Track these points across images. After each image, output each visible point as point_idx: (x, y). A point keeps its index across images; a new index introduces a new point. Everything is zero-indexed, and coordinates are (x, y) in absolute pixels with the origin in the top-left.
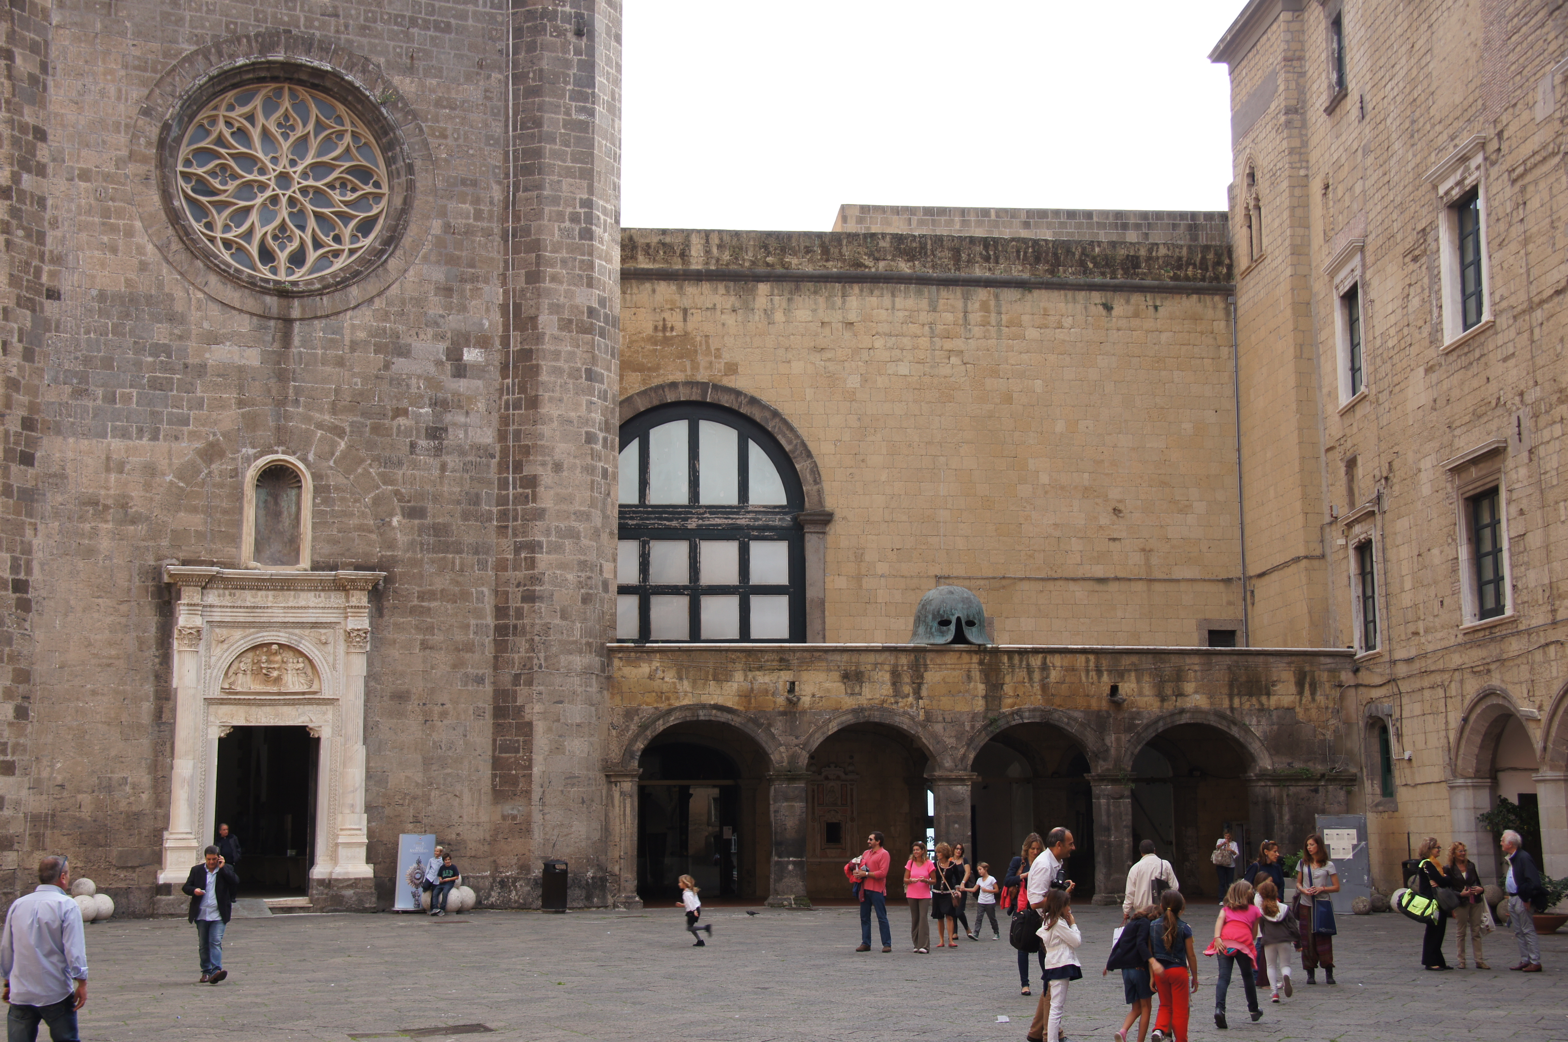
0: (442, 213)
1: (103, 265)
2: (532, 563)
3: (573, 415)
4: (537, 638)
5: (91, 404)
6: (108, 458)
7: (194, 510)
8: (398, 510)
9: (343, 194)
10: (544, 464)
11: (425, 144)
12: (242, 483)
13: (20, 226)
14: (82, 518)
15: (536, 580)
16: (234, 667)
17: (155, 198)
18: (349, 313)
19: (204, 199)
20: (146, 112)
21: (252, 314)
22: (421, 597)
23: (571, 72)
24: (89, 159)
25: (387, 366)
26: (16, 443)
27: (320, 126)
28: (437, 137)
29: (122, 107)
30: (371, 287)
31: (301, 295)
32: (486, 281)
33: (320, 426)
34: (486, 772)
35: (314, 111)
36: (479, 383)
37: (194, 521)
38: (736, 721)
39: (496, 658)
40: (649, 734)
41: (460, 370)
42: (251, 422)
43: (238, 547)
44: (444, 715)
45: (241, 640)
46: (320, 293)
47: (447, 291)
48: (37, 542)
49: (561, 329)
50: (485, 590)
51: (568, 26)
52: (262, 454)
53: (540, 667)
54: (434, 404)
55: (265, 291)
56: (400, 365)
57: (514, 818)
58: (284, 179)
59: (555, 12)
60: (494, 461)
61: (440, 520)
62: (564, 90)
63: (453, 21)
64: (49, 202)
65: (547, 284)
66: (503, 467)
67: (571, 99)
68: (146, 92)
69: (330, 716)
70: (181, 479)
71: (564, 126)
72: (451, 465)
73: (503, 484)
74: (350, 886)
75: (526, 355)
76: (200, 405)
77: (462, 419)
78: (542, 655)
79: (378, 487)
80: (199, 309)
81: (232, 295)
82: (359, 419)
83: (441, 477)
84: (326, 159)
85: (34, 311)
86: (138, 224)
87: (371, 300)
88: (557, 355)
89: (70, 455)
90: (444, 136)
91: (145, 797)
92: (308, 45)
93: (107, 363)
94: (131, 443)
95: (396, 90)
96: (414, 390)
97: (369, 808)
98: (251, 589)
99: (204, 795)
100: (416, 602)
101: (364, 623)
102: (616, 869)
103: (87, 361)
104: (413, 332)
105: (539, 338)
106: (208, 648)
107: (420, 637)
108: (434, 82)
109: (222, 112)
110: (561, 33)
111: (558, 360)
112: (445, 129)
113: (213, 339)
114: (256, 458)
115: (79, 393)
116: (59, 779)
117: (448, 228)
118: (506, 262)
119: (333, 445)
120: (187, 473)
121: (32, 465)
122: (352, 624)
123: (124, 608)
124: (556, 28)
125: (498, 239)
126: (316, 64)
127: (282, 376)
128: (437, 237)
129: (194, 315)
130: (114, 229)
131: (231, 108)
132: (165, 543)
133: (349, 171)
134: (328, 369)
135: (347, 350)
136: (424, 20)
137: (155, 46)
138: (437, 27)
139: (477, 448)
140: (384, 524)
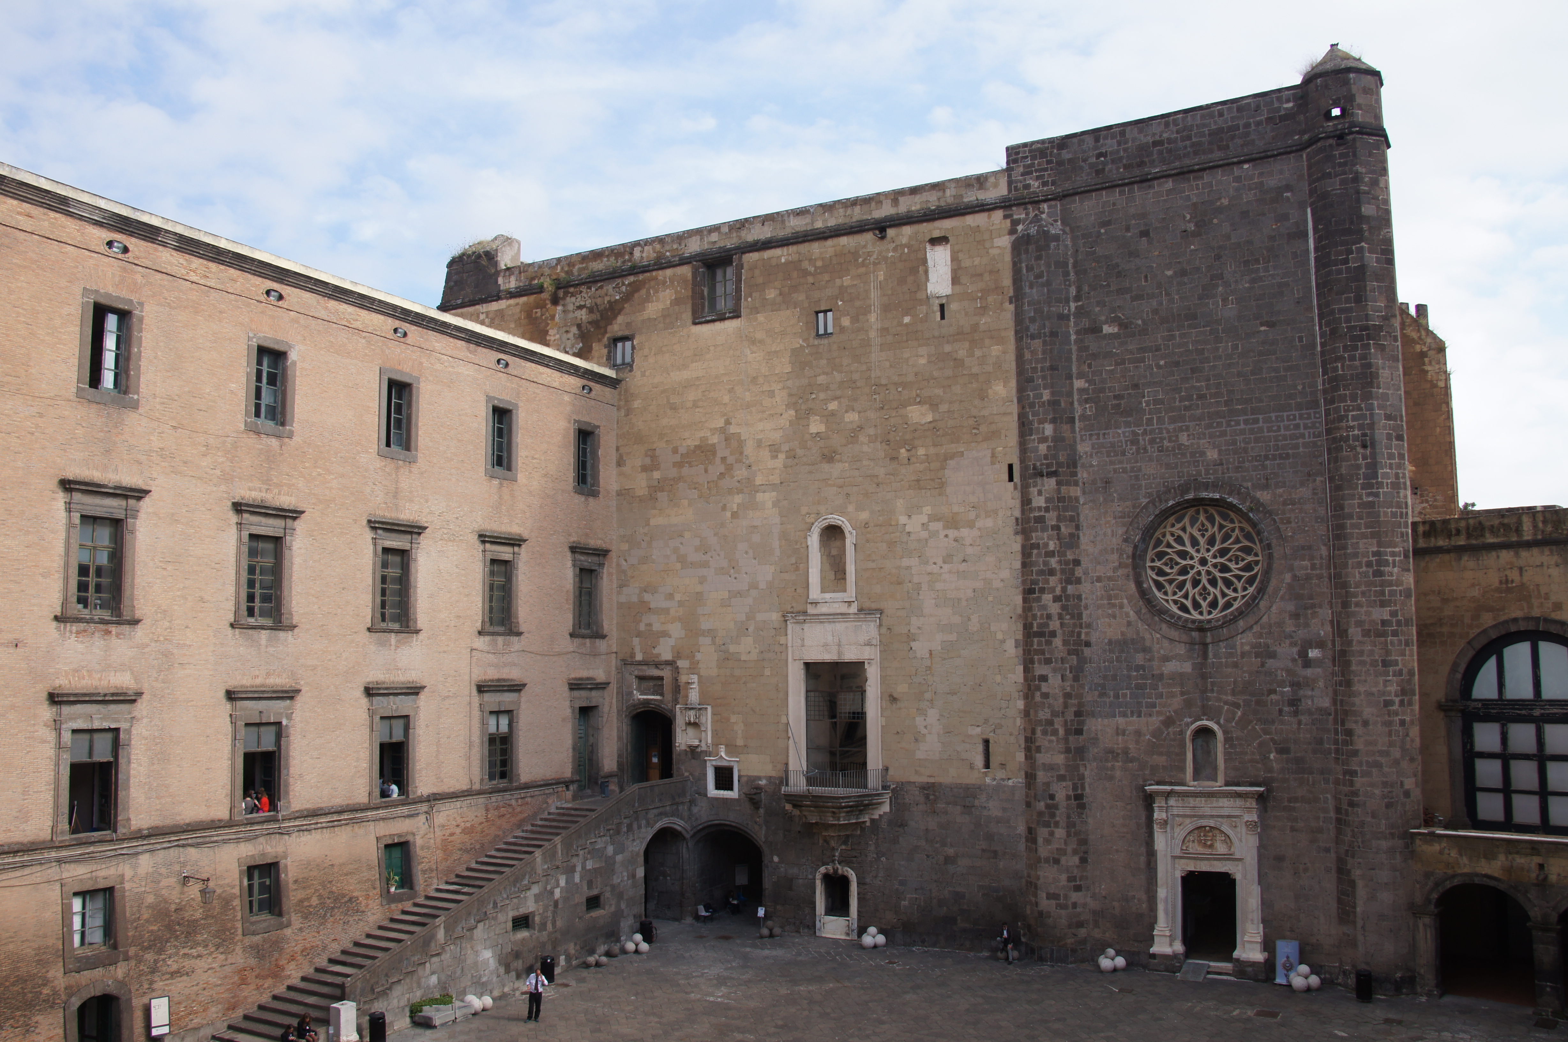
0: (1291, 569)
1: (1110, 626)
2: (1352, 784)
3: (1374, 690)
4: (1356, 830)
5: (1108, 700)
6: (1117, 728)
7: (1161, 754)
8: (1273, 750)
9: (1237, 563)
10: (1356, 722)
11: (1278, 529)
12: (1185, 738)
13: (1068, 614)
14: (1107, 760)
15: (1355, 793)
16: (1187, 839)
17: (1132, 586)
18: (1239, 636)
19: (1161, 579)
20: (1126, 540)
21: (1186, 643)
22: (1290, 800)
23: (1361, 472)
24: (1101, 571)
25: (1263, 665)
26: (1072, 725)
27: (1221, 527)
28: (1285, 524)
29: (1114, 540)
30: (1251, 620)
31: (1210, 629)
32: (1321, 607)
33: (1226, 703)
34: (1334, 905)
35: (1217, 518)
36: (1319, 670)
37: (1161, 760)
38: (1501, 887)
39: (1337, 837)
40: (1441, 889)
41: (1308, 663)
42: (1188, 704)
43: (1185, 774)
44: (1306, 870)
45: (1189, 825)
46: (1221, 627)
47: (1296, 616)
48: (1087, 773)
49: (1363, 636)
50: (1329, 796)
51: (1357, 443)
52: (1195, 721)
53: (1359, 847)
54: (1292, 685)
55: (1191, 630)
56: (1271, 663)
57: (1349, 936)
58: (1203, 562)
59: (1348, 436)
60: (1331, 717)
61: (1299, 755)
62: (1357, 484)
63: (1290, 452)
64: (1083, 596)
65: (1353, 609)
66: (1335, 722)
67: (1362, 489)
68: (1125, 529)
69: (1240, 867)
70: (1154, 737)
71: (1359, 507)
72: (1304, 721)
73: (1336, 732)
74: (1250, 966)
75: (1343, 653)
76: (1161, 696)
77: (1310, 693)
78: (1360, 840)
79: (1261, 737)
80: (1158, 643)
81: (1174, 634)
82: (1248, 697)
83: (1299, 729)
84: (1225, 545)
85: (1078, 655)
86: (1125, 601)
87: (1251, 627)
88: (1361, 653)
89: (1099, 728)
90: (1289, 522)
91: (1144, 906)
92: (1206, 486)
93: (1114, 677)
94: (1128, 719)
95: (1258, 501)
96: (1279, 678)
97: (1264, 921)
98: (1192, 797)
99: (1174, 906)
100: (1286, 804)
101: (1254, 817)
102: (1422, 971)
103: (1105, 677)
104: (1277, 643)
105: (1350, 643)
106: (1172, 828)
107: (1289, 824)
108: (1281, 490)
109: (1169, 529)
110: (1353, 448)
111: (1362, 656)
112: (1290, 518)
113: (1166, 659)
114: (1192, 723)
115: (1102, 695)
116: (1104, 893)
117: (1295, 577)
118: (1331, 594)
119: (1234, 714)
120: (1156, 734)
121: (1082, 734)
122: (1247, 817)
123: (1129, 807)
124: (1349, 446)
125: (1326, 580)
126: (1211, 495)
127: (1204, 677)
128: (1288, 584)
129: (1156, 647)
130: (1114, 605)
131: (1173, 526)
132: (1147, 772)
133: (1239, 549)
134: (1229, 670)
135: (1239, 657)
136: (1273, 455)
137: (1128, 503)
138: (1281, 457)
139: (1320, 710)
140: (1265, 758)
